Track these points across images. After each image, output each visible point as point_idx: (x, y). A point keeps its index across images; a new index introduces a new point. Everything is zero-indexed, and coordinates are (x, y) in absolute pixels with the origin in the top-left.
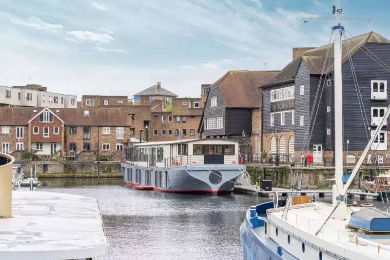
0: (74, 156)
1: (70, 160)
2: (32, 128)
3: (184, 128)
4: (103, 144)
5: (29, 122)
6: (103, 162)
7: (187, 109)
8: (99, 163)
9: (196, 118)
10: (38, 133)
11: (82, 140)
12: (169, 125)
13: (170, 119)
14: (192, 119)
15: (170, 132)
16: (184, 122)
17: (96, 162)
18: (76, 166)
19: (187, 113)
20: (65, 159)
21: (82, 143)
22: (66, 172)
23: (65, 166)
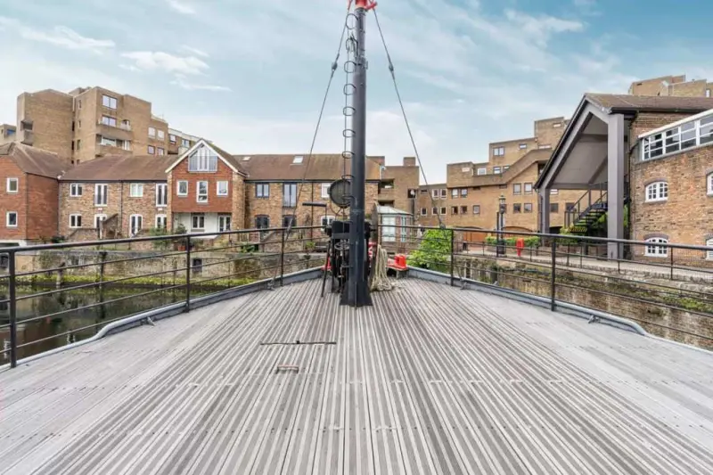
0: (258, 242)
1: (249, 251)
2: (174, 184)
3: (465, 205)
4: (322, 218)
5: (167, 171)
6: (319, 254)
7: (468, 178)
8: (308, 257)
9: (482, 189)
10: (186, 194)
11: (279, 210)
12: (442, 201)
13: (444, 193)
14: (477, 191)
15: (444, 211)
16: (464, 196)
17: (301, 255)
18: (259, 263)
19: (469, 182)
20: (239, 249)
21: (280, 216)
22: (239, 276)
23: (238, 263)
